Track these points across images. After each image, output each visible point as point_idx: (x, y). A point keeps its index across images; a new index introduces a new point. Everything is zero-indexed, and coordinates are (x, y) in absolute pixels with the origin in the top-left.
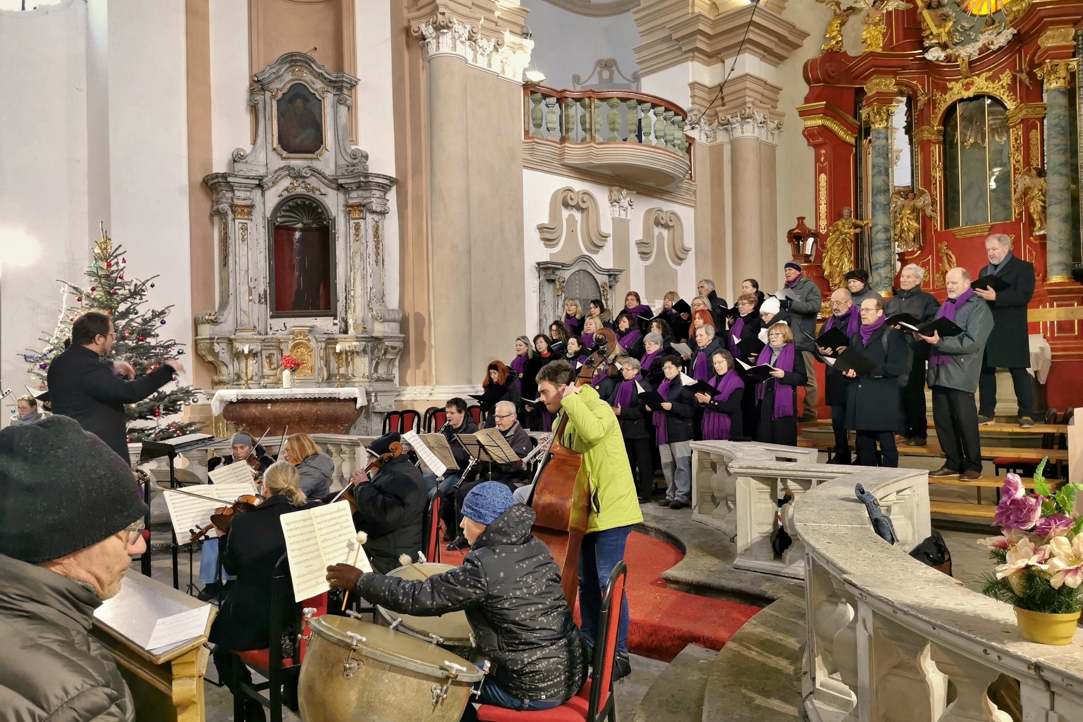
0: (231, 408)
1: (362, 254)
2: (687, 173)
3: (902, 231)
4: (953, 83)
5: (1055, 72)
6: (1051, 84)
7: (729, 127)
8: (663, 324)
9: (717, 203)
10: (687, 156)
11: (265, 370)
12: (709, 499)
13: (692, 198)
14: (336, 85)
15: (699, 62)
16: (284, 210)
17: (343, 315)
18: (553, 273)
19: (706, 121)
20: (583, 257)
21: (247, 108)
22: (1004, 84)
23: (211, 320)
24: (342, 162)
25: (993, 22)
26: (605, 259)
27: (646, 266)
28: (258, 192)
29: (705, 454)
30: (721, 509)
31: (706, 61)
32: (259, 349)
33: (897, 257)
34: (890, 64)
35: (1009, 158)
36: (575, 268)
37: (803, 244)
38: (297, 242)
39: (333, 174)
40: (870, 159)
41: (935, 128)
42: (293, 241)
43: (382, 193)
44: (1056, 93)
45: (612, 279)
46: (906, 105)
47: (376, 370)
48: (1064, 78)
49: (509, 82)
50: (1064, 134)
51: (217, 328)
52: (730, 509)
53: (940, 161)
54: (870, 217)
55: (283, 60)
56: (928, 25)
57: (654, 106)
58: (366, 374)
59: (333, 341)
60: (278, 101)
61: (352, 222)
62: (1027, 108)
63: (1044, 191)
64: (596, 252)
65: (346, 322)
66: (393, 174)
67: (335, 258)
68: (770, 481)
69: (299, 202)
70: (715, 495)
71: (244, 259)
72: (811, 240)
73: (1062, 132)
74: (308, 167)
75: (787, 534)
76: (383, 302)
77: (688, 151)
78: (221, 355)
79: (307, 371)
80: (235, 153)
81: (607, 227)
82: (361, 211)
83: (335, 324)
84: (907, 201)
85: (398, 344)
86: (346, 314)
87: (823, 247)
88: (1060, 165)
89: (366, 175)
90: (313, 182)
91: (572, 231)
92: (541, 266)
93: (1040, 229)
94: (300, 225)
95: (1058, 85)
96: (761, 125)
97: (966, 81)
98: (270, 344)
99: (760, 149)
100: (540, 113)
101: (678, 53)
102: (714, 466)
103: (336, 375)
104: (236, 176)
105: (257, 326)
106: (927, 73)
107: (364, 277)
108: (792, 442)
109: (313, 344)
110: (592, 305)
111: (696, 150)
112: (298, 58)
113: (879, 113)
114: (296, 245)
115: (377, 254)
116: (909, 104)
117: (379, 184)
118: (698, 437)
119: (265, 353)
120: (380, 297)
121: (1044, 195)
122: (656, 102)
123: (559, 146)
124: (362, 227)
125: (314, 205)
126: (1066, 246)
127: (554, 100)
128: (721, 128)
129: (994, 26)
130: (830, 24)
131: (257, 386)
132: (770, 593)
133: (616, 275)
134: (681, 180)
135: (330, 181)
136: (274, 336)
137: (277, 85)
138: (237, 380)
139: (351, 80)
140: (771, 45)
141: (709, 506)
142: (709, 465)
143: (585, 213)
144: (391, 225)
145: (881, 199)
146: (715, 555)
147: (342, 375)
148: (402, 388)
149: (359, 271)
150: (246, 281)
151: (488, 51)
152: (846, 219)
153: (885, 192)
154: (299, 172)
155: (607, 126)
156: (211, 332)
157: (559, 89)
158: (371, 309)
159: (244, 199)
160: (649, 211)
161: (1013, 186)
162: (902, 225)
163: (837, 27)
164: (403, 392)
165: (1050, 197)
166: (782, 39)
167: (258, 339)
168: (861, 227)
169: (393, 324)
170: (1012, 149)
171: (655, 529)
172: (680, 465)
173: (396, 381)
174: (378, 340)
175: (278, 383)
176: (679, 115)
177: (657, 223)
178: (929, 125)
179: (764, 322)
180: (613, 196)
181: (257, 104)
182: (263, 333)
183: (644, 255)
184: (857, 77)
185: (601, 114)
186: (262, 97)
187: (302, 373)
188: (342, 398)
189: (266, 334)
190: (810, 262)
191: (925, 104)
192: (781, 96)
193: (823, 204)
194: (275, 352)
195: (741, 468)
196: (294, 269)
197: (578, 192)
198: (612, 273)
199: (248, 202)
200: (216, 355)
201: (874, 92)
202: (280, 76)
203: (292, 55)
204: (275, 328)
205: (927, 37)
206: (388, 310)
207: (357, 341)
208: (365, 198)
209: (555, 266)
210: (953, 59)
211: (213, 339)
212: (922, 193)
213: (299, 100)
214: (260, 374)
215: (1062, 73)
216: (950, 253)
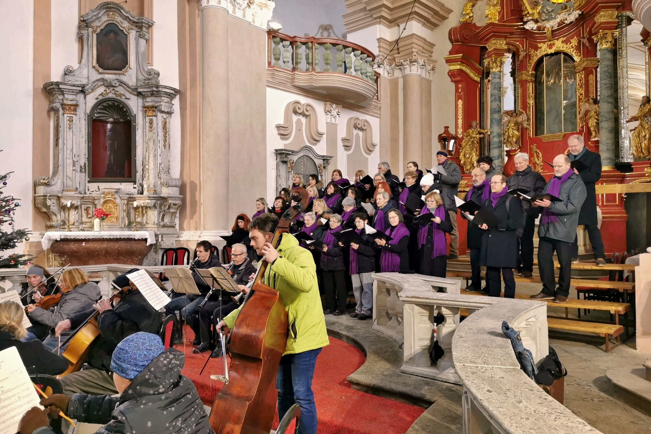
0: (57, 244)
1: (154, 141)
2: (375, 95)
3: (509, 137)
4: (542, 44)
5: (605, 38)
6: (602, 45)
7: (402, 67)
8: (355, 190)
9: (394, 116)
10: (375, 85)
11: (83, 219)
12: (385, 314)
13: (379, 112)
14: (138, 25)
15: (384, 25)
16: (99, 109)
17: (141, 181)
18: (286, 157)
19: (388, 63)
20: (307, 148)
21: (76, 39)
22: (573, 46)
23: (45, 183)
24: (141, 77)
25: (566, 8)
26: (321, 149)
27: (348, 155)
28: (81, 96)
29: (382, 283)
30: (393, 322)
31: (387, 25)
32: (79, 203)
33: (505, 153)
34: (503, 31)
35: (576, 92)
36: (301, 154)
37: (448, 144)
38: (109, 131)
39: (135, 85)
40: (489, 91)
41: (530, 73)
42: (106, 130)
43: (169, 100)
44: (606, 51)
45: (325, 162)
46: (512, 58)
47: (163, 220)
48: (611, 42)
49: (257, 28)
50: (610, 78)
51: (49, 189)
52: (399, 323)
53: (532, 93)
54: (489, 127)
55: (101, 7)
56: (526, 8)
57: (354, 50)
58: (156, 222)
59: (132, 199)
60: (97, 34)
61: (147, 118)
62: (587, 61)
63: (598, 113)
64: (315, 144)
65: (142, 186)
66: (177, 87)
67: (136, 143)
68: (428, 307)
69: (110, 103)
70: (389, 312)
71: (70, 142)
72: (452, 141)
73: (610, 76)
74: (117, 79)
75: (440, 347)
76: (169, 173)
77: (376, 81)
78: (51, 207)
79: (113, 220)
80: (66, 69)
81: (322, 128)
82: (154, 111)
83: (135, 188)
84: (512, 118)
85: (178, 202)
86: (143, 181)
87: (460, 145)
88: (608, 97)
89: (157, 86)
90: (121, 90)
91: (299, 130)
92: (278, 152)
93: (595, 137)
94: (111, 120)
95: (607, 46)
96: (422, 67)
97: (550, 43)
98: (88, 200)
99: (422, 83)
100: (279, 51)
101: (370, 19)
102: (388, 291)
103: (133, 223)
104: (65, 84)
105: (78, 188)
106: (526, 38)
107: (155, 156)
108: (443, 275)
109: (118, 201)
110: (311, 178)
111: (380, 81)
112: (112, 6)
113: (495, 62)
114: (108, 133)
115: (165, 141)
116: (513, 57)
117: (166, 93)
118: (378, 271)
119: (84, 207)
120: (167, 170)
121: (597, 115)
122: (356, 47)
123: (291, 73)
124: (155, 122)
125: (121, 106)
126: (611, 148)
127: (288, 43)
128: (397, 68)
129: (566, 10)
130: (466, 5)
131: (77, 229)
132: (428, 397)
133: (328, 160)
134: (371, 99)
135: (133, 90)
136: (90, 195)
137: (97, 24)
138: (64, 225)
139: (148, 22)
140: (429, 17)
141: (384, 319)
142: (385, 290)
143: (308, 118)
144: (175, 122)
145: (496, 116)
146: (388, 360)
147: (139, 222)
148: (181, 232)
149: (152, 152)
150: (71, 156)
151: (243, 7)
152: (474, 129)
153: (498, 112)
154: (110, 83)
155: (323, 62)
156: (45, 191)
157: (292, 36)
158: (160, 178)
159: (71, 100)
160: (350, 119)
161: (578, 109)
162: (509, 133)
163: (470, 7)
164: (181, 235)
165: (602, 116)
166: (436, 13)
167: (78, 197)
168: (483, 134)
169: (175, 188)
170: (578, 86)
171: (347, 336)
172: (366, 289)
173: (177, 227)
174: (164, 199)
175: (92, 228)
176: (370, 57)
177: (356, 127)
178: (527, 71)
179: (423, 191)
180: (327, 108)
181: (82, 36)
182: (83, 192)
183: (347, 147)
184: (482, 39)
185: (319, 53)
186: (87, 31)
187: (110, 221)
188: (136, 238)
189: (85, 193)
190: (452, 155)
191: (524, 57)
192: (435, 49)
193: (460, 119)
194: (91, 206)
195: (408, 297)
196: (106, 150)
197: (304, 105)
198: (325, 158)
199: (74, 103)
200: (48, 207)
201: (492, 49)
202: (99, 18)
203: (108, 3)
204: (91, 190)
205: (526, 15)
206: (171, 179)
207: (149, 199)
208: (157, 102)
209: (287, 152)
210: (542, 29)
211: (46, 196)
212: (522, 113)
213: (112, 34)
214: (80, 221)
215: (610, 39)
216: (538, 151)
